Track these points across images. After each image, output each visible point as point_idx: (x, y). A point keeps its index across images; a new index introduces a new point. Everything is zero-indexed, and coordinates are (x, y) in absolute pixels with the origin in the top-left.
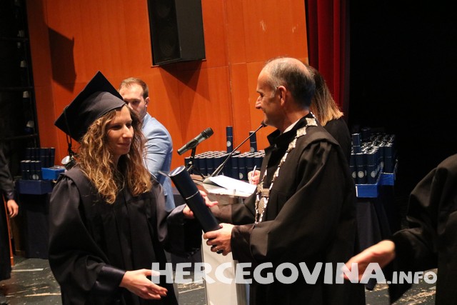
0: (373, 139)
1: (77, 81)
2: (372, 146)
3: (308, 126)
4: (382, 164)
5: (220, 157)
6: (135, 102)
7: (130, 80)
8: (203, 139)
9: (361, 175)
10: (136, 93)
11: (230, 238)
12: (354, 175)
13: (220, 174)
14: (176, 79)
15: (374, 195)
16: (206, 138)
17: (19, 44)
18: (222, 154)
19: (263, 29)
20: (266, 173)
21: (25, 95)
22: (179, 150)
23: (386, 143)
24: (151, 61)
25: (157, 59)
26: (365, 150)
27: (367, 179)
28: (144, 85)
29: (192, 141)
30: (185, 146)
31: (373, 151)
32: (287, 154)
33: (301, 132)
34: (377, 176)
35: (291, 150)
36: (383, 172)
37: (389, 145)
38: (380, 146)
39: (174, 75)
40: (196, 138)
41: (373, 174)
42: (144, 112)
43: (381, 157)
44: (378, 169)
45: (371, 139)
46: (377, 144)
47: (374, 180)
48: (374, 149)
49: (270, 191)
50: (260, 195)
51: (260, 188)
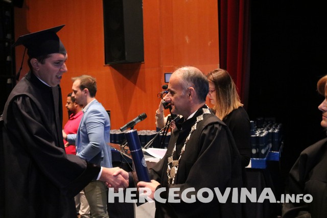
0: (265, 126)
2: (264, 131)
3: (205, 114)
4: (271, 145)
5: (151, 134)
8: (139, 121)
9: (254, 151)
13: (150, 147)
15: (263, 166)
16: (141, 120)
18: (153, 132)
19: (188, 42)
20: (175, 149)
22: (121, 128)
23: (274, 129)
24: (104, 61)
26: (258, 134)
27: (257, 155)
29: (131, 122)
30: (126, 125)
32: (190, 135)
33: (200, 118)
34: (266, 153)
36: (272, 149)
38: (270, 131)
39: (120, 72)
40: (134, 120)
41: (263, 151)
43: (270, 140)
44: (267, 148)
45: (263, 126)
46: (268, 130)
47: (263, 156)
48: (265, 133)
49: (180, 161)
50: (171, 165)
51: (171, 160)
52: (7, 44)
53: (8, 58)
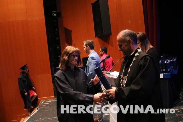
0: (169, 58)
1: (73, 43)
3: (139, 52)
4: (172, 67)
9: (164, 70)
11: (115, 92)
12: (162, 70)
14: (102, 41)
15: (169, 77)
19: (130, 23)
20: (124, 71)
21: (58, 48)
23: (174, 59)
24: (95, 35)
25: (96, 35)
26: (165, 62)
27: (166, 72)
31: (169, 62)
32: (132, 63)
33: (137, 54)
34: (170, 71)
35: (134, 61)
36: (173, 69)
37: (175, 60)
39: (101, 39)
41: (169, 70)
43: (172, 64)
44: (171, 68)
45: (168, 58)
46: (170, 60)
47: (169, 72)
48: (169, 61)
49: (127, 77)
50: (122, 79)
51: (122, 76)
52: (56, 33)
53: (57, 39)
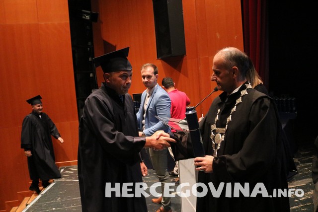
3: (248, 89)
6: (149, 77)
7: (147, 64)
10: (150, 71)
17: (89, 49)
20: (218, 118)
21: (91, 75)
28: (155, 67)
32: (235, 107)
33: (244, 92)
35: (238, 104)
42: (155, 83)
50: (215, 132)
51: (214, 127)
